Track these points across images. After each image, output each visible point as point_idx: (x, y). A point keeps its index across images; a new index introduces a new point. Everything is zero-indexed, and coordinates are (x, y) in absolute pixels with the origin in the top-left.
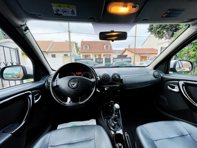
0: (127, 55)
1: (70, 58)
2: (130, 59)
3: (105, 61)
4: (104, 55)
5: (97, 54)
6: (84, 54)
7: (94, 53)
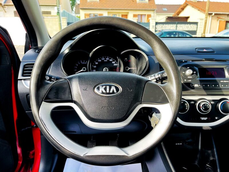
0: (188, 18)
1: (58, 20)
4: (135, 16)
5: (119, 13)
6: (88, 12)
7: (111, 9)
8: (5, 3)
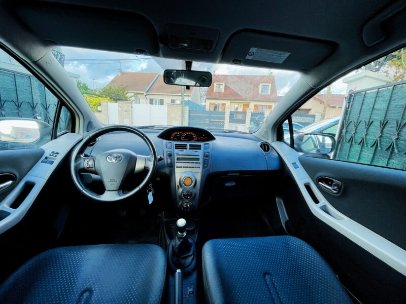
0: (310, 110)
1: (181, 108)
2: (312, 119)
3: (251, 118)
4: (256, 106)
5: (241, 103)
6: (213, 101)
7: (234, 100)
8: (147, 92)
